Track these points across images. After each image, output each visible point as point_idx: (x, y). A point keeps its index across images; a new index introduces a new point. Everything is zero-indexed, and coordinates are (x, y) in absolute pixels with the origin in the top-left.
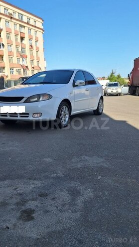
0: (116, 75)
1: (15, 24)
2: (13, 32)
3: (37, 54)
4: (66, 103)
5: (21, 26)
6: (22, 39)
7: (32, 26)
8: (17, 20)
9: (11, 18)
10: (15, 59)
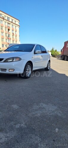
0: (54, 50)
1: (5, 22)
2: (4, 26)
3: (16, 38)
4: (30, 63)
5: (8, 23)
6: (9, 30)
7: (14, 23)
8: (6, 20)
9: (4, 19)
10: (5, 40)
